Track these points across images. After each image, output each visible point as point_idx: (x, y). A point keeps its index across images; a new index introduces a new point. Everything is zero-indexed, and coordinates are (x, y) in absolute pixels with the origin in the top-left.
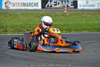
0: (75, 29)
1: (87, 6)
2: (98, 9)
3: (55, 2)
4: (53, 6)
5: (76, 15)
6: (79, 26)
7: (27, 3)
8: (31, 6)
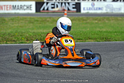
0: (77, 38)
1: (93, 9)
2: (107, 13)
3: (52, 4)
4: (50, 9)
5: (79, 20)
6: (82, 34)
7: (18, 6)
8: (22, 9)
